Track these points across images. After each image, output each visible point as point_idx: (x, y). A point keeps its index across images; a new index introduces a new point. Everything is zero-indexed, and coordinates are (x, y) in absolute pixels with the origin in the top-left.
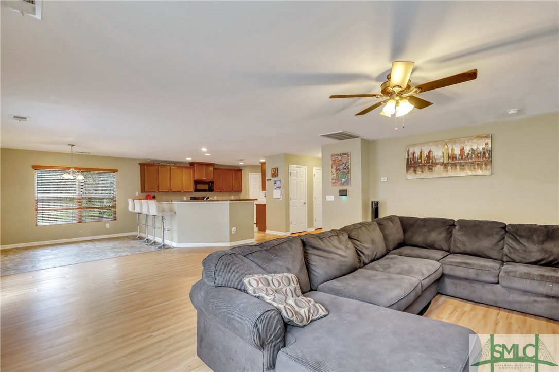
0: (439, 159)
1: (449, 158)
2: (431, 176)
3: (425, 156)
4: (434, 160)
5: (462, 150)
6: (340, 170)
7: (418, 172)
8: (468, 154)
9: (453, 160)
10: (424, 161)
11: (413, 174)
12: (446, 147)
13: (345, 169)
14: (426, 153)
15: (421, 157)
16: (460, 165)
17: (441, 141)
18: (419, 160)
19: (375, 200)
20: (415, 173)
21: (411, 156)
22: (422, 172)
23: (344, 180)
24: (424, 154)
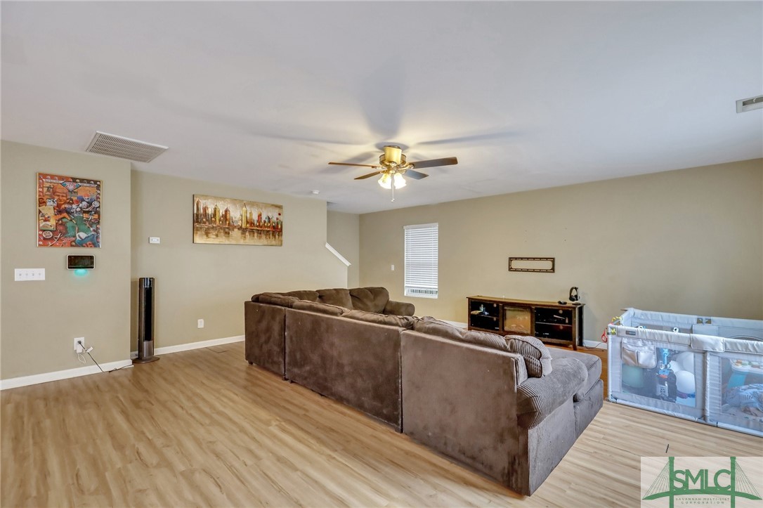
0: (237, 222)
1: (247, 222)
2: (227, 242)
3: (221, 214)
4: (231, 222)
5: (260, 216)
6: (69, 213)
7: (210, 235)
8: (265, 222)
9: (251, 226)
10: (220, 220)
11: (205, 237)
12: (244, 209)
13: (85, 212)
14: (222, 212)
15: (215, 215)
16: (258, 233)
17: (240, 200)
18: (213, 219)
19: (146, 274)
20: (207, 236)
21: (201, 211)
22: (217, 236)
23: (83, 235)
24: (219, 211)
